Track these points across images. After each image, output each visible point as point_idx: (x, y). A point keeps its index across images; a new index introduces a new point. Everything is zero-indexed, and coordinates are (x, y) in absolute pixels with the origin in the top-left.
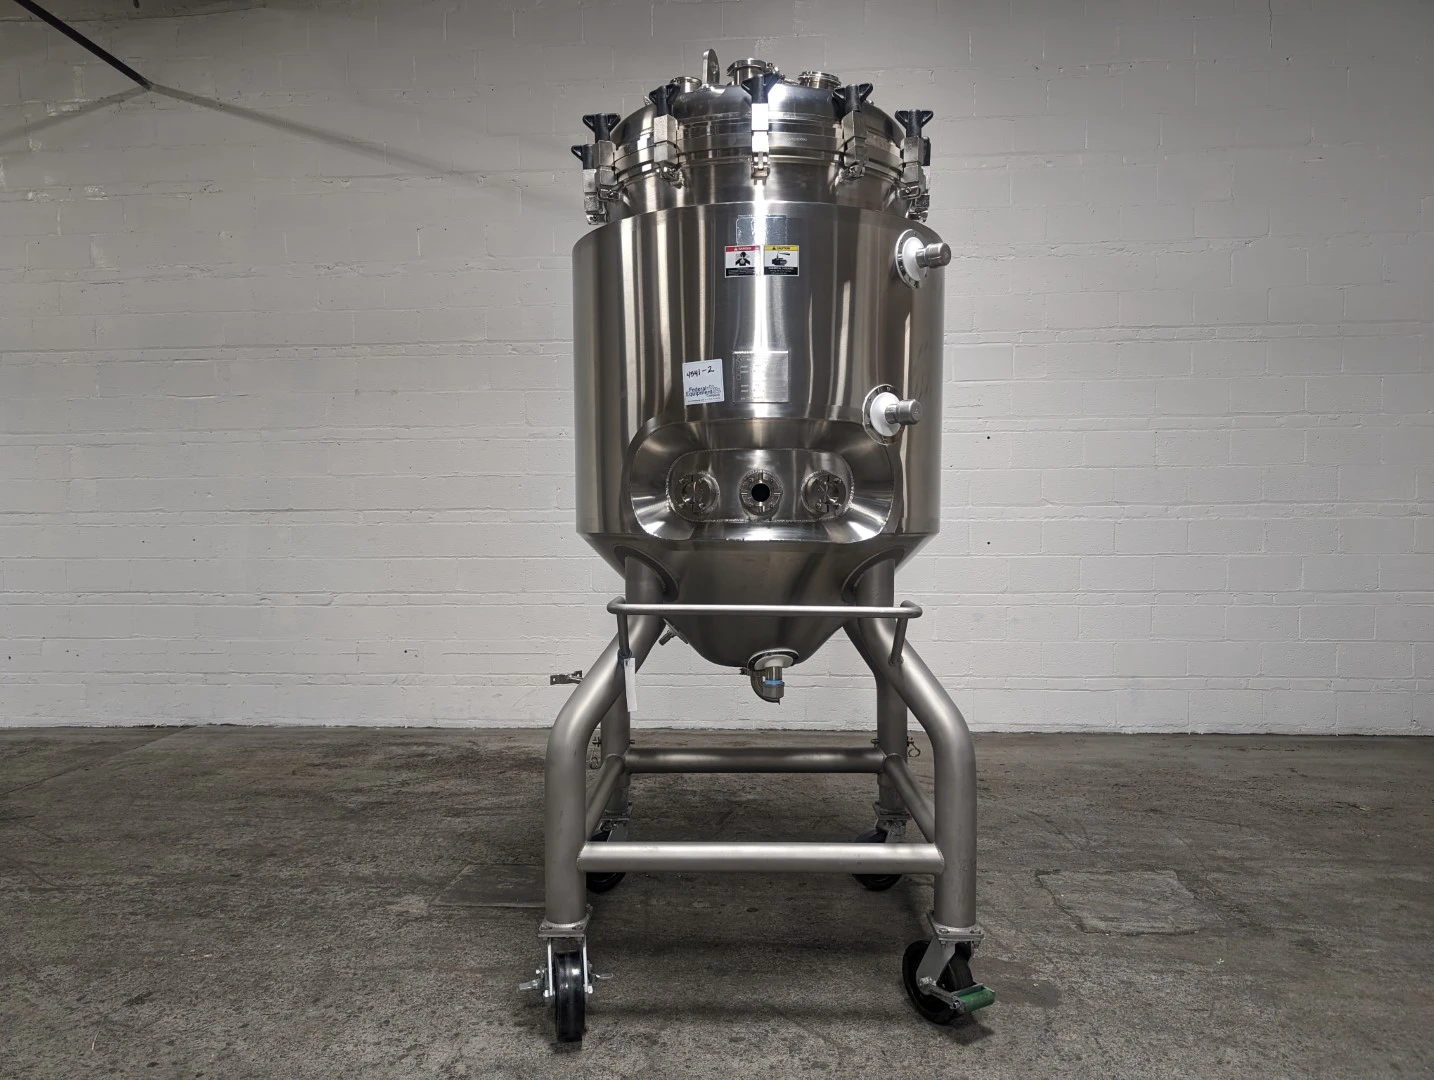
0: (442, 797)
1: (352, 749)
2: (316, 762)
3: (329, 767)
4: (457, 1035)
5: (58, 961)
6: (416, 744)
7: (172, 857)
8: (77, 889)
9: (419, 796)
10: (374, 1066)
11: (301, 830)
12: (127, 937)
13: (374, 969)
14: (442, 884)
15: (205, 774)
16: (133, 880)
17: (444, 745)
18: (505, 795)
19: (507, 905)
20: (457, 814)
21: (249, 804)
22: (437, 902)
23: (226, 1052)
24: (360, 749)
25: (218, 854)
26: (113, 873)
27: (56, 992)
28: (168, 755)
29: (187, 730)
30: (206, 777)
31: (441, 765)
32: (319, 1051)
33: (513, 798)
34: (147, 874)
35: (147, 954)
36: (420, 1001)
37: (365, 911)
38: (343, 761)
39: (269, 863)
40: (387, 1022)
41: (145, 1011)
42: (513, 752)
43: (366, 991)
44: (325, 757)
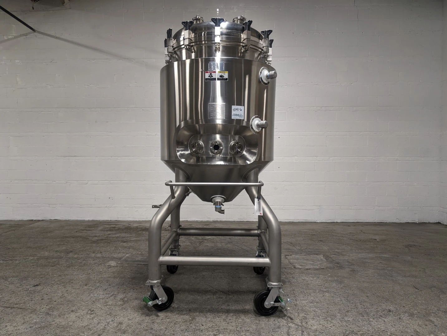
0: (120, 238)
1: (94, 226)
2: (83, 229)
3: (87, 230)
4: (125, 292)
5: (13, 277)
6: (112, 225)
7: (43, 252)
8: (16, 260)
9: (113, 237)
10: (102, 299)
11: (80, 246)
12: (32, 271)
13: (102, 278)
14: (120, 259)
15: (50, 232)
16: (32, 258)
17: (120, 225)
18: (138, 237)
19: (138, 263)
20: (125, 242)
21: (64, 240)
22: (119, 263)
23: (62, 296)
24: (96, 226)
25: (56, 252)
26: (26, 256)
27: (13, 284)
28: (39, 227)
29: (43, 221)
30: (50, 233)
31: (120, 230)
32: (88, 296)
33: (141, 238)
34: (36, 256)
35: (38, 275)
36: (115, 285)
37: (99, 265)
38: (91, 229)
39: (71, 254)
40: (106, 290)
41: (39, 288)
42: (141, 227)
43: (100, 283)
44: (85, 228)
